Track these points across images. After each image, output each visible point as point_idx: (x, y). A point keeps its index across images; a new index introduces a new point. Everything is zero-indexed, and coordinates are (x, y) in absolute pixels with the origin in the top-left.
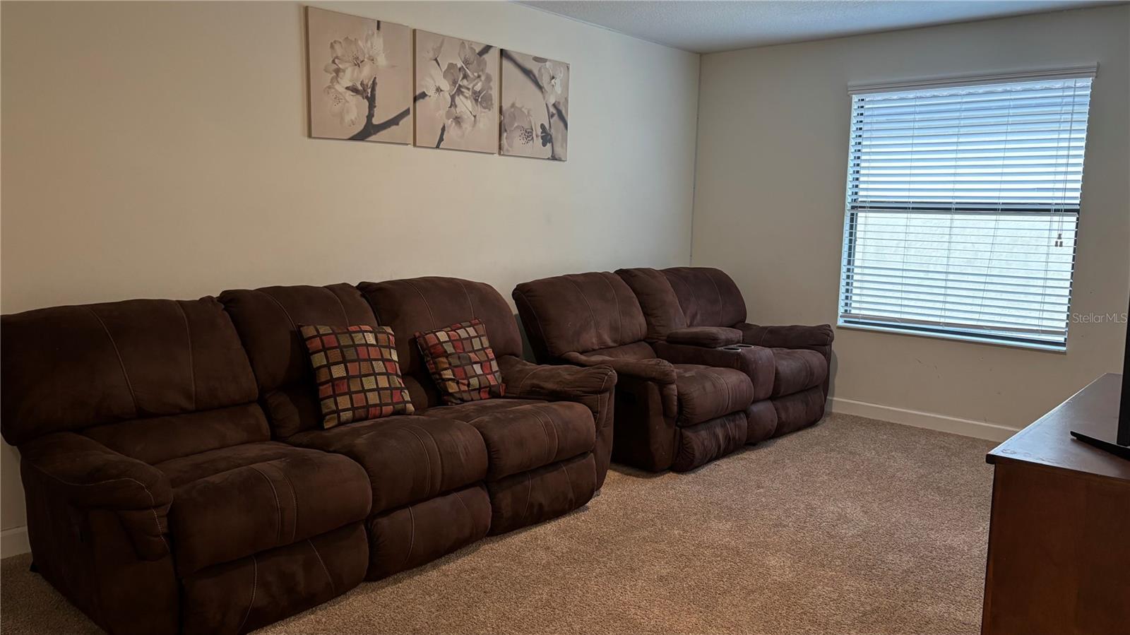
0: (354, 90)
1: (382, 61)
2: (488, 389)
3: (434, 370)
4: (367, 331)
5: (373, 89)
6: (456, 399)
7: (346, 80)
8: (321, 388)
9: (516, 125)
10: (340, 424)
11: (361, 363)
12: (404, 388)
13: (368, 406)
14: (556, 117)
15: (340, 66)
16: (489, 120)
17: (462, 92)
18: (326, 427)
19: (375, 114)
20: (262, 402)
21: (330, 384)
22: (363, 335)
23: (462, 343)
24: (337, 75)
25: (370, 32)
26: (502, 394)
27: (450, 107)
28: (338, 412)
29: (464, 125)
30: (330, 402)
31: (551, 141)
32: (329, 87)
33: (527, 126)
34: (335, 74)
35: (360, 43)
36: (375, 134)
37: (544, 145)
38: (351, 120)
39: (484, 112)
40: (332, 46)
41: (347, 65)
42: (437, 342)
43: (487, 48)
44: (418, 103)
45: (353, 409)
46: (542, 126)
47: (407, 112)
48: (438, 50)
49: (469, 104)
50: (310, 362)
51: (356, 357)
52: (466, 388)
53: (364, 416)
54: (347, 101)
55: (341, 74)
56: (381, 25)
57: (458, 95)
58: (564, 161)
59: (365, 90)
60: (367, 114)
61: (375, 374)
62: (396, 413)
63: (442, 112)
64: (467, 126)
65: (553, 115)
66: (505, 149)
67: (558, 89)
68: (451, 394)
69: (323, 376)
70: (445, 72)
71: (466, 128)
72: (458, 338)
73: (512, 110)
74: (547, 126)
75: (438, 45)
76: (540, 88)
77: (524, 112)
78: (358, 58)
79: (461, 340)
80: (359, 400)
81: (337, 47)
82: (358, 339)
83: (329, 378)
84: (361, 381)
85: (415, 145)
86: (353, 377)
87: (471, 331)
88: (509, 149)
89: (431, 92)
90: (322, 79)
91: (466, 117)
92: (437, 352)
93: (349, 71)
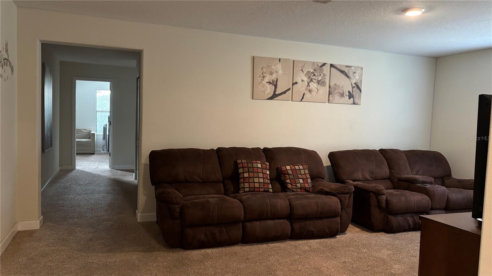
0: (269, 83)
1: (280, 72)
2: (304, 189)
3: (283, 179)
4: (258, 163)
5: (277, 82)
6: (290, 190)
7: (267, 80)
8: (240, 180)
9: (336, 91)
10: (245, 192)
11: (254, 173)
12: (269, 184)
13: (255, 188)
14: (356, 88)
15: (265, 75)
16: (324, 91)
17: (312, 81)
18: (240, 192)
19: (277, 90)
20: (223, 182)
21: (243, 179)
22: (257, 164)
23: (296, 171)
24: (263, 78)
25: (276, 63)
26: (311, 191)
27: (307, 86)
28: (244, 188)
29: (313, 93)
30: (242, 185)
31: (353, 97)
32: (260, 82)
33: (341, 92)
34: (262, 78)
35: (272, 67)
36: (276, 97)
37: (350, 98)
38: (268, 93)
39: (322, 88)
40: (262, 69)
41: (267, 74)
42: (286, 169)
43: (324, 64)
44: (294, 86)
45: (249, 188)
46: (349, 92)
47: (289, 89)
48: (303, 67)
49: (315, 85)
50: (238, 171)
51: (253, 171)
52: (295, 187)
53: (253, 190)
54: (266, 87)
55: (265, 78)
56: (281, 60)
57: (311, 82)
58: (359, 105)
59: (273, 83)
60: (274, 90)
61: (259, 177)
62: (264, 191)
63: (304, 89)
64: (314, 93)
65: (354, 87)
66: (331, 101)
67: (357, 77)
68: (289, 189)
69: (241, 176)
70: (306, 74)
71: (314, 94)
72: (295, 169)
73: (335, 86)
74: (351, 92)
75: (303, 65)
76: (348, 77)
77: (340, 87)
78: (271, 72)
79: (296, 170)
80: (252, 185)
81: (264, 69)
82: (255, 165)
83: (243, 177)
84: (254, 179)
85: (292, 101)
86: (251, 177)
87: (301, 167)
88: (333, 101)
89: (299, 82)
90: (258, 79)
91: (314, 90)
92: (286, 173)
93: (267, 77)
